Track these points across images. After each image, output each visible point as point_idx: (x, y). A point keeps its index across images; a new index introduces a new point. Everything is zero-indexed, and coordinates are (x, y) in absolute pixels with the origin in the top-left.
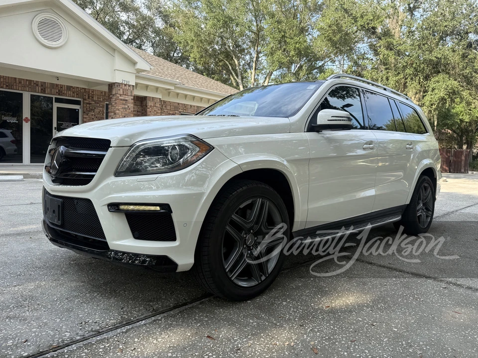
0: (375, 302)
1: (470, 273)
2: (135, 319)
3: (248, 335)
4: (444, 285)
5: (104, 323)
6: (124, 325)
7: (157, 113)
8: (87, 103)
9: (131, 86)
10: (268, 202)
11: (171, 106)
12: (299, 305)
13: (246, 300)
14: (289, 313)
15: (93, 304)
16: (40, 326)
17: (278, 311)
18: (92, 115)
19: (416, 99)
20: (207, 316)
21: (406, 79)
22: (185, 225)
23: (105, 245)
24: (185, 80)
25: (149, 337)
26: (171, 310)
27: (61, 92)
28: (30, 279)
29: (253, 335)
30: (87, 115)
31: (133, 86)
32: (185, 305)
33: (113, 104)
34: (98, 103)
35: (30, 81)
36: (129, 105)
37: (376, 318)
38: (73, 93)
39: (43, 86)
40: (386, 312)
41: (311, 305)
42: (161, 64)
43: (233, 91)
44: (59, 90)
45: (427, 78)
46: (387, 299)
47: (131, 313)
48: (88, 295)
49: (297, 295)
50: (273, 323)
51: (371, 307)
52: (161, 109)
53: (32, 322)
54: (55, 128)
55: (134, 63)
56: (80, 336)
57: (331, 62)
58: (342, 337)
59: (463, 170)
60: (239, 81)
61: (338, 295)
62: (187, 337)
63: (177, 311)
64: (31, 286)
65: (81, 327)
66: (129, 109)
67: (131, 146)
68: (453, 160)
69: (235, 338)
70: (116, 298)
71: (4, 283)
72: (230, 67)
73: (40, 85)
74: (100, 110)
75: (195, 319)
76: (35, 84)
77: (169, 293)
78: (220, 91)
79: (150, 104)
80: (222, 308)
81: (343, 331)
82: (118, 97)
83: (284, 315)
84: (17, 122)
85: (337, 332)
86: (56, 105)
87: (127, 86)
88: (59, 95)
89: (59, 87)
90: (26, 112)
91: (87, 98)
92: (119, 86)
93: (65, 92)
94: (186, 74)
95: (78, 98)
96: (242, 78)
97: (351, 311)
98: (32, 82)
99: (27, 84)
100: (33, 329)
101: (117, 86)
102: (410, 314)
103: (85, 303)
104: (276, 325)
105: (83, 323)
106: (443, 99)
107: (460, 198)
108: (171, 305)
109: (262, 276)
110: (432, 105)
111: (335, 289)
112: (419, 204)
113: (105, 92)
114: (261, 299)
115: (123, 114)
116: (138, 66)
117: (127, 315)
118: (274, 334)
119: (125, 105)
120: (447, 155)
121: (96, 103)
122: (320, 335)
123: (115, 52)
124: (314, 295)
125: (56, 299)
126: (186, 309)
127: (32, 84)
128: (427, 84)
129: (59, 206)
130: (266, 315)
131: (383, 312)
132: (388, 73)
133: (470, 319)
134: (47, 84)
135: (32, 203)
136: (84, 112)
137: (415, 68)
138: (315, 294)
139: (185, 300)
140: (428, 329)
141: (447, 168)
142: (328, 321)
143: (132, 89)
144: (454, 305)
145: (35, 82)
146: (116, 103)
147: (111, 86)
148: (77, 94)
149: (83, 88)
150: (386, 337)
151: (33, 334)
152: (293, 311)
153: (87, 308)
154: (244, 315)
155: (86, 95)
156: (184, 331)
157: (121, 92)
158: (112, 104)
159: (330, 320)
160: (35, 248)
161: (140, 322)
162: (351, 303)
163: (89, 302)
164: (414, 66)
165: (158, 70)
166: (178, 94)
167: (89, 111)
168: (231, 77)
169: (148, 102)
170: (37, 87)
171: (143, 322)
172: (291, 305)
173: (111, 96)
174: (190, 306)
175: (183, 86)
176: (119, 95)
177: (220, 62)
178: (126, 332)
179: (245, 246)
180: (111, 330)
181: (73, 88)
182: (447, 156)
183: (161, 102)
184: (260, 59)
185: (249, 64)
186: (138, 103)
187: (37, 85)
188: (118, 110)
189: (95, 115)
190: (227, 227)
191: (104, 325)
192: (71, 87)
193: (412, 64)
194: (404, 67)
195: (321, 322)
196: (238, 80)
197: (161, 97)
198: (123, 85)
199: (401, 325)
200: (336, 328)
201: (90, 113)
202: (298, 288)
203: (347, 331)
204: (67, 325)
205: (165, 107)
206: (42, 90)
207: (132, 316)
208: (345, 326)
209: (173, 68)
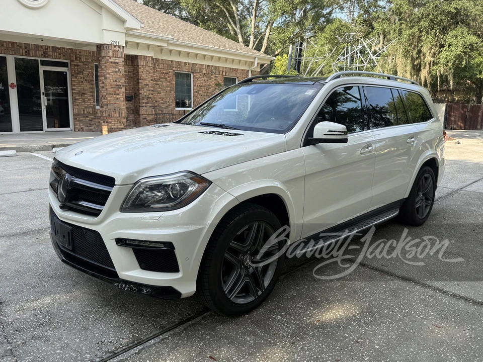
0: (363, 314)
1: (459, 276)
2: (145, 338)
3: (246, 355)
4: (430, 292)
5: (118, 343)
6: (136, 345)
7: (149, 73)
8: (75, 65)
9: (121, 47)
10: (264, 225)
11: (163, 64)
12: (292, 320)
13: (244, 315)
14: (283, 329)
15: (106, 320)
16: (63, 347)
17: (273, 327)
18: (81, 78)
19: (431, 55)
20: (209, 333)
21: (421, 32)
22: (187, 259)
23: (115, 275)
24: (178, 34)
25: (159, 359)
26: (176, 326)
27: (47, 54)
28: (46, 293)
29: (250, 355)
30: (76, 78)
31: (123, 47)
32: (189, 321)
33: (103, 67)
34: (86, 65)
35: (13, 43)
36: (120, 68)
37: (362, 333)
38: (60, 54)
39: (27, 48)
40: (372, 327)
41: (303, 319)
42: (152, 16)
43: (231, 44)
44: (44, 52)
45: (444, 30)
46: (374, 311)
47: (141, 331)
48: (100, 310)
49: (291, 306)
50: (268, 340)
51: (359, 320)
52: (154, 68)
53: (55, 343)
54: (43, 93)
55: (123, 22)
56: (99, 358)
57: (340, 9)
58: (329, 356)
59: (479, 127)
60: (238, 31)
61: (329, 306)
62: (192, 357)
63: (182, 327)
64: (47, 301)
65: (98, 348)
66: (120, 72)
67: (134, 184)
68: (469, 116)
69: (234, 359)
70: (126, 314)
71: (22, 297)
72: (227, 14)
73: (23, 47)
74: (89, 72)
75: (199, 338)
76: (18, 46)
77: (174, 307)
78: (217, 45)
79: (141, 63)
80: (222, 324)
81: (330, 349)
82: (108, 60)
83: (278, 331)
84: (3, 88)
85: (325, 350)
86: (42, 69)
87: (117, 47)
88: (45, 57)
89: (44, 48)
90: (12, 78)
91: (74, 59)
92: (109, 47)
93: (51, 54)
94: (179, 26)
95: (65, 59)
96: (241, 27)
97: (339, 326)
98: (15, 45)
99: (10, 46)
100: (57, 350)
101: (106, 47)
102: (393, 328)
103: (99, 320)
104: (271, 343)
105: (100, 343)
106: (459, 57)
107: (469, 168)
108: (176, 321)
109: (258, 291)
110: (448, 62)
111: (327, 300)
112: (418, 195)
113: (93, 52)
114: (257, 313)
115: (114, 78)
116: (128, 25)
117: (138, 332)
118: (269, 353)
119: (115, 68)
120: (463, 110)
121: (84, 64)
122: (309, 353)
123: (101, 9)
124: (307, 307)
125: (72, 316)
126: (190, 326)
127: (16, 47)
128: (443, 38)
129: (69, 233)
130: (262, 332)
131: (368, 326)
132: (401, 25)
133: (447, 334)
134: (30, 45)
135: (30, 190)
136: (72, 75)
137: (431, 20)
138: (308, 305)
139: (189, 314)
140: (407, 346)
141: (462, 125)
142: (318, 339)
143: (122, 50)
144: (436, 317)
145: (18, 44)
146: (106, 67)
147: (100, 47)
148: (64, 56)
149: (69, 49)
150: (368, 355)
151: (58, 357)
152: (287, 327)
153: (101, 325)
154: (242, 332)
155: (73, 57)
156: (189, 351)
157: (111, 54)
158: (101, 67)
159: (320, 337)
160: (43, 252)
161: (150, 341)
162: (340, 317)
163: (102, 319)
164: (431, 16)
165: (149, 23)
166: (171, 51)
167: (78, 74)
168: (229, 25)
169: (139, 61)
170: (21, 50)
171: (153, 341)
172: (285, 320)
173: (100, 58)
174: (193, 322)
175: (175, 42)
176: (109, 58)
177: (216, 8)
178: (138, 353)
179: (242, 266)
180: (125, 351)
181: (59, 49)
182: (463, 112)
183: (154, 61)
184: (260, 4)
185: (248, 9)
186: (129, 62)
187: (21, 47)
188: (109, 73)
189: (84, 78)
190: (226, 255)
191: (118, 345)
192: (57, 48)
193: (429, 14)
194: (420, 19)
195: (311, 339)
196: (236, 30)
197: (153, 56)
198: (113, 47)
199: (383, 342)
200: (324, 346)
201: (79, 76)
202: (293, 298)
203: (334, 349)
204: (86, 346)
205: (158, 65)
206: (26, 52)
207: (142, 334)
208: (332, 343)
209: (165, 19)
